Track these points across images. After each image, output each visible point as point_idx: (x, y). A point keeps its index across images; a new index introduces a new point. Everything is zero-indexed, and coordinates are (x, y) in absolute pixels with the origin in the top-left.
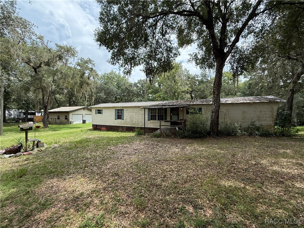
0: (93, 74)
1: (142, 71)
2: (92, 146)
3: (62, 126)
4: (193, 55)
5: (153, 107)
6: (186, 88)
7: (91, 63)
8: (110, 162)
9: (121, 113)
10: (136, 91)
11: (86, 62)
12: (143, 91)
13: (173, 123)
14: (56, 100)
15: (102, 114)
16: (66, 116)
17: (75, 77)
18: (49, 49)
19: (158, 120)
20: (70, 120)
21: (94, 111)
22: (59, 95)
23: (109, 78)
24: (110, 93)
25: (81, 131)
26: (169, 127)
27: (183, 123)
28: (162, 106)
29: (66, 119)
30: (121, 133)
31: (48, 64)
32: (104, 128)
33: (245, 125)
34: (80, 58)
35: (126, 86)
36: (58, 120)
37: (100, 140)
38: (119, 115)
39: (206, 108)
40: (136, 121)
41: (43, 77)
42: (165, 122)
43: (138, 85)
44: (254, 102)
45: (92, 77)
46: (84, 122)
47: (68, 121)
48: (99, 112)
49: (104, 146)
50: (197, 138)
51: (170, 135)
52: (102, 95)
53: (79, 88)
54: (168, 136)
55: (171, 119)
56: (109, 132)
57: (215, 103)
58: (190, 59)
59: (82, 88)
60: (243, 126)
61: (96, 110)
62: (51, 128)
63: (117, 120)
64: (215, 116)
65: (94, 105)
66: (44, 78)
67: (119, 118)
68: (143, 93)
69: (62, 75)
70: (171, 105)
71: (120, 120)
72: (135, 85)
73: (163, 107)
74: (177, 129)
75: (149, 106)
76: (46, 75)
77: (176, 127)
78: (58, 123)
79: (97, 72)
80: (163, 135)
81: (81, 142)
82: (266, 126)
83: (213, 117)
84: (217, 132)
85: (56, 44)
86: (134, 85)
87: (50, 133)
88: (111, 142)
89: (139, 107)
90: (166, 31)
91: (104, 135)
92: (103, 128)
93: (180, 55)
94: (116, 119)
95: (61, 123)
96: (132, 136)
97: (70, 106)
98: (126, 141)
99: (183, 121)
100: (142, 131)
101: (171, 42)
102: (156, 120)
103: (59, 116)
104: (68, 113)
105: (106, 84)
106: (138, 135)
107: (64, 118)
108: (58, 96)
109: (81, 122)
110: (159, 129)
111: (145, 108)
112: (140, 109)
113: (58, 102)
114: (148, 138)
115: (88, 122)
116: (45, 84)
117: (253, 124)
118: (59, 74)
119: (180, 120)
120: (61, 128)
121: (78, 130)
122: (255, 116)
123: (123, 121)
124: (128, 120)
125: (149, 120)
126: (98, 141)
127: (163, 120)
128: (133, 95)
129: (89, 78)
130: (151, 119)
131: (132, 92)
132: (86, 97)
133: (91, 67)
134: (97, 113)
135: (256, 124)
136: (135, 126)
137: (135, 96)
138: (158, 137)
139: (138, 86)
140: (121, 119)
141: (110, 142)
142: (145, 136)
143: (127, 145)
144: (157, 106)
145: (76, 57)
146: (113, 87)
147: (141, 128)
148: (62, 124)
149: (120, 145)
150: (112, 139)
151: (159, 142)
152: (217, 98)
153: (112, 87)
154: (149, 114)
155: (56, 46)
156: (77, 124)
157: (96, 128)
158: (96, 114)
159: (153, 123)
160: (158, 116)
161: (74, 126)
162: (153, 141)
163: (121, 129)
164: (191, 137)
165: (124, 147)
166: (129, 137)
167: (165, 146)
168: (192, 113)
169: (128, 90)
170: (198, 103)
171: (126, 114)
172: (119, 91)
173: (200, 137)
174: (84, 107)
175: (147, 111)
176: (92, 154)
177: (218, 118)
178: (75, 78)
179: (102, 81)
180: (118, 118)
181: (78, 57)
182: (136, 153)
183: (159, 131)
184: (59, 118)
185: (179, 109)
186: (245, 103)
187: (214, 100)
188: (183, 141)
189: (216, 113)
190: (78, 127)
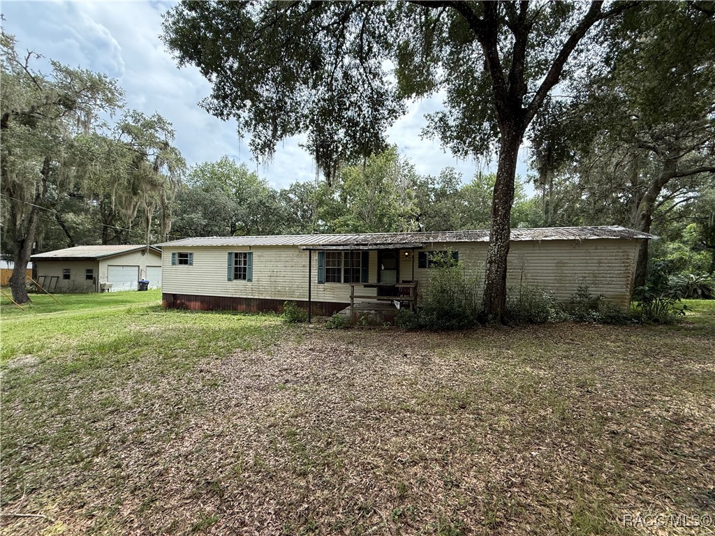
0: (167, 156)
1: (305, 148)
2: (148, 358)
3: (74, 298)
4: (436, 119)
5: (334, 248)
6: (409, 207)
7: (163, 129)
8: (197, 425)
9: (245, 264)
10: (286, 209)
11: (149, 125)
12: (304, 211)
13: (384, 291)
14: (63, 227)
15: (191, 264)
16: (89, 271)
17: (114, 162)
18: (33, 78)
19: (345, 282)
20: (101, 281)
21: (167, 256)
22: (75, 213)
23: (216, 176)
24: (218, 212)
25: (129, 311)
26: (375, 301)
27: (411, 289)
28: (357, 245)
29: (90, 277)
30: (243, 317)
31: (28, 119)
32: (198, 304)
33: (564, 296)
34: (131, 113)
35: (259, 197)
36: (67, 281)
37: (179, 339)
38: (240, 269)
39: (468, 252)
40: (286, 284)
41: (10, 154)
42: (365, 286)
43: (291, 196)
44: (585, 239)
45: (165, 166)
46: (143, 286)
47: (95, 283)
48: (184, 259)
49: (187, 358)
50: (453, 329)
51: (378, 321)
52: (197, 217)
53: (126, 194)
54: (372, 325)
55: (379, 280)
56: (210, 315)
57: (497, 240)
58: (428, 127)
59: (135, 193)
60: (560, 299)
61: (174, 254)
62: (38, 304)
63: (235, 281)
64: (497, 271)
65: (171, 239)
66: (12, 158)
67: (240, 278)
68: (303, 216)
69: (73, 153)
70: (380, 244)
71: (241, 282)
72: (284, 194)
73: (361, 247)
74: (398, 307)
75: (323, 245)
76: (18, 149)
77: (395, 302)
78: (63, 289)
79: (180, 153)
80: (361, 323)
81: (115, 347)
82: (612, 298)
83: (493, 276)
84: (501, 315)
85: (54, 64)
86: (281, 195)
87: (30, 317)
88: (212, 344)
89: (294, 247)
90: (370, 49)
91: (195, 323)
92: (192, 304)
93: (404, 113)
94: (229, 280)
95: (74, 290)
96: (276, 327)
97: (105, 243)
98: (256, 339)
99: (412, 285)
100: (303, 312)
101: (383, 79)
102: (339, 281)
103: (68, 270)
104: (95, 261)
105: (207, 191)
106: (291, 322)
107: (83, 275)
108: (70, 217)
109: (135, 286)
110: (349, 305)
111: (310, 250)
112: (297, 253)
113: (71, 234)
114: (319, 331)
115: (155, 288)
116: (14, 175)
117: (583, 293)
118: (62, 148)
119: (404, 282)
120: (68, 303)
121: (122, 308)
122: (585, 273)
123: (249, 284)
124: (265, 282)
125: (320, 282)
126: (171, 343)
127: (358, 281)
128: (278, 220)
129: (156, 169)
130: (327, 281)
131: (275, 212)
132: (148, 219)
133: (163, 138)
134: (177, 261)
135: (590, 294)
136: (284, 299)
137: (283, 222)
138: (347, 328)
139: (291, 200)
140: (244, 278)
141: (209, 346)
142: (311, 326)
143: (259, 353)
144: (343, 245)
145: (120, 107)
146: (226, 199)
147: (300, 304)
148: (77, 291)
149: (240, 355)
150: (215, 335)
151: (352, 343)
152: (504, 225)
153: (223, 199)
154: (320, 266)
155: (52, 67)
156: (121, 292)
157: (174, 302)
158: (174, 264)
159: (332, 289)
160: (346, 271)
161: (112, 298)
162: (332, 339)
163: (244, 306)
164: (435, 327)
165: (252, 360)
166: (266, 328)
167: (372, 354)
168: (438, 264)
169: (266, 207)
170: (448, 240)
171: (260, 267)
172: (243, 210)
173: (460, 328)
174: (144, 246)
175: (315, 257)
176: (142, 391)
177: (504, 278)
178: (112, 165)
179: (198, 183)
180: (237, 277)
181: (125, 109)
182: (287, 381)
183: (347, 311)
184: (67, 277)
185: (401, 254)
186: (563, 240)
187: (496, 231)
188: (416, 337)
189: (500, 265)
190: (123, 302)
